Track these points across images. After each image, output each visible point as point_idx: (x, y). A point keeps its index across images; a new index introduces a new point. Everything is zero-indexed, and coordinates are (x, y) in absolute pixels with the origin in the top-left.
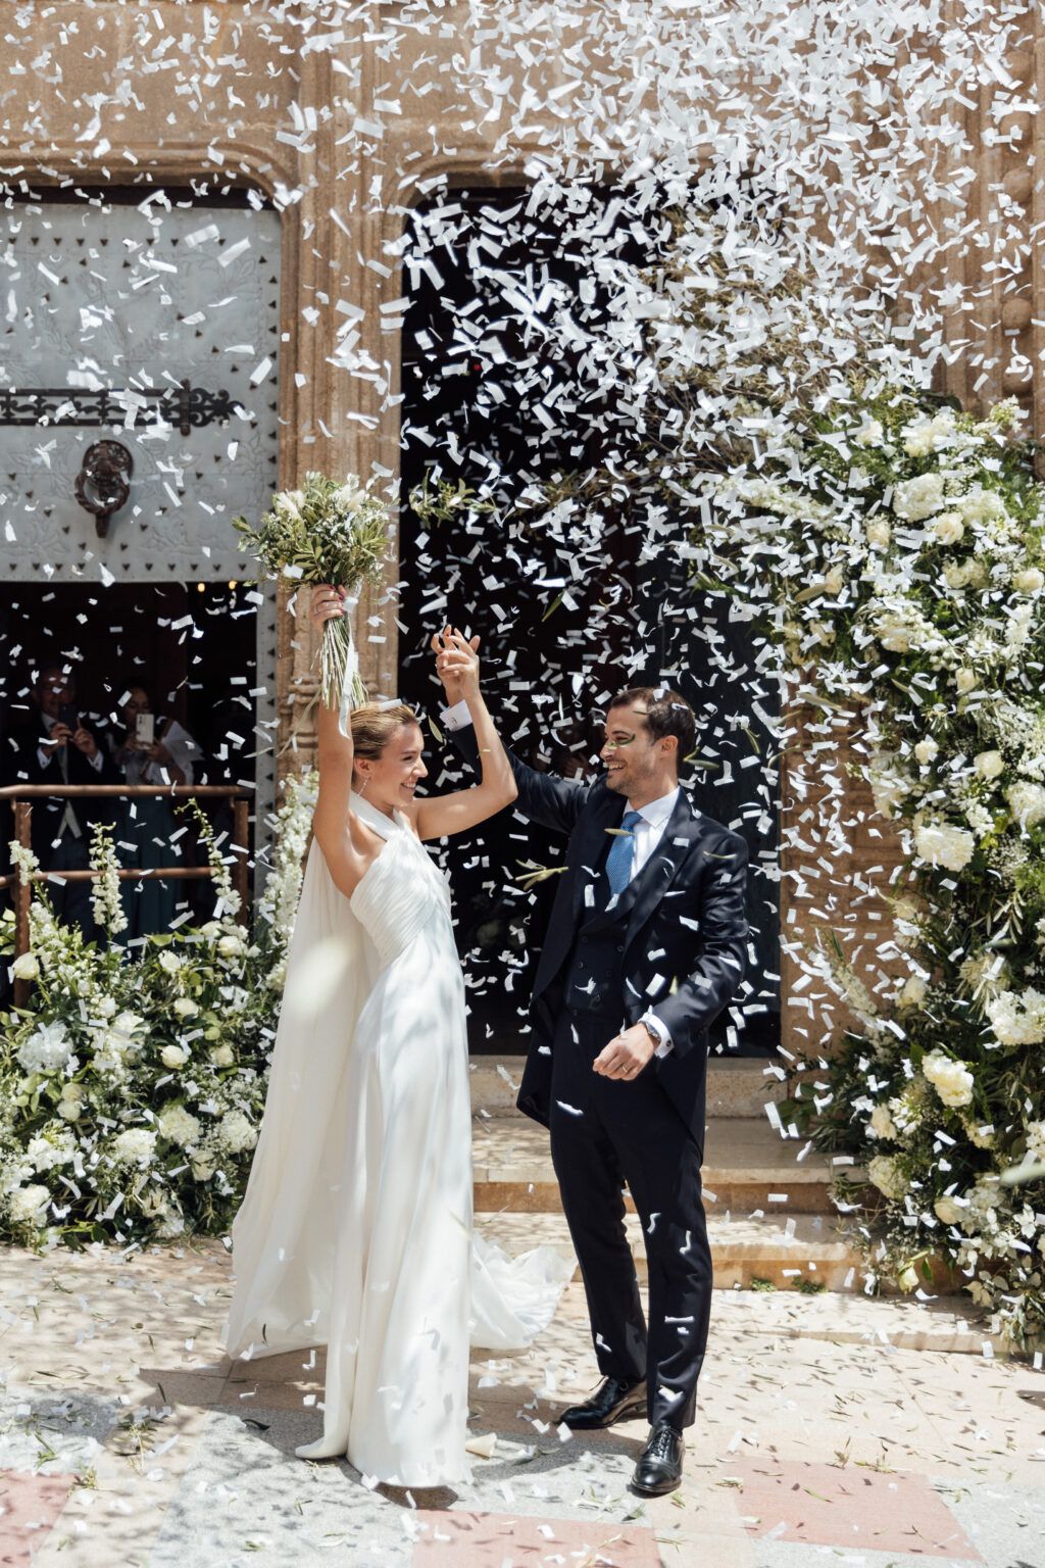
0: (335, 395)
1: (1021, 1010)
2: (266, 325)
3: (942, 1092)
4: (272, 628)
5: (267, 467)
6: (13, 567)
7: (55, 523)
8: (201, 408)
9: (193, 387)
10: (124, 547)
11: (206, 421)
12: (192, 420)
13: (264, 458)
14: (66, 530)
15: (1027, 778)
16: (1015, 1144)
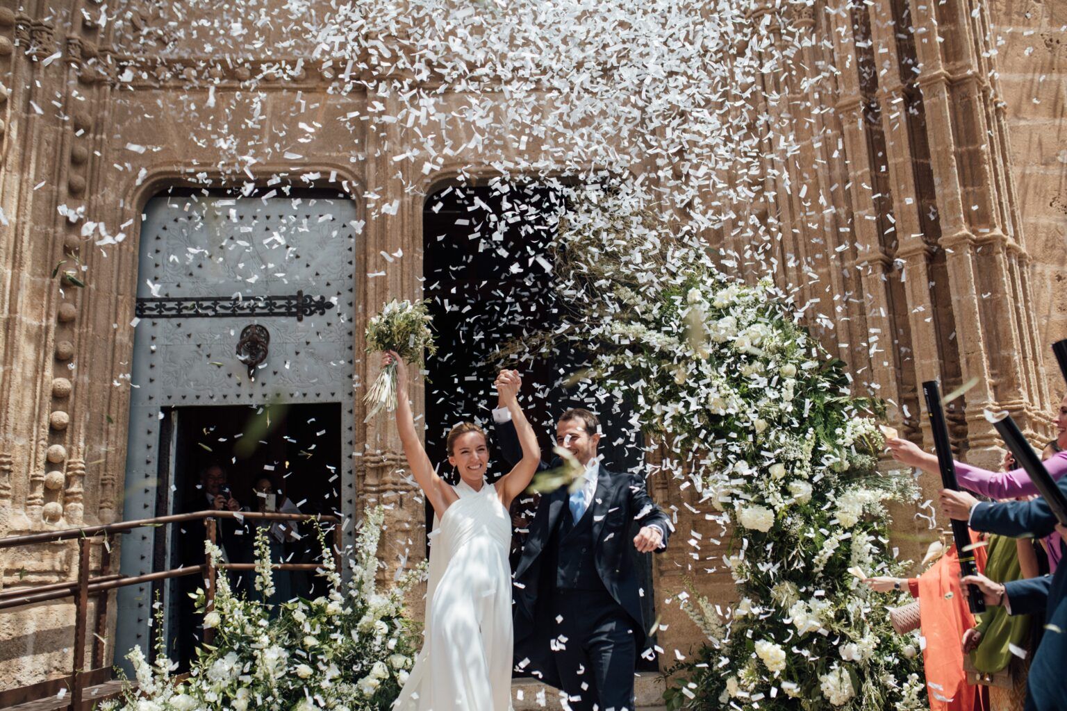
0: (389, 293)
1: (809, 610)
2: (346, 260)
3: (767, 663)
4: (350, 429)
5: (347, 337)
6: (198, 397)
7: (223, 372)
8: (309, 306)
9: (305, 294)
10: (263, 384)
11: (312, 313)
12: (304, 312)
13: (345, 332)
14: (230, 375)
15: (800, 477)
16: (813, 691)
